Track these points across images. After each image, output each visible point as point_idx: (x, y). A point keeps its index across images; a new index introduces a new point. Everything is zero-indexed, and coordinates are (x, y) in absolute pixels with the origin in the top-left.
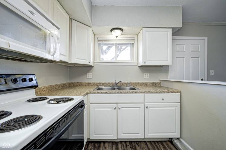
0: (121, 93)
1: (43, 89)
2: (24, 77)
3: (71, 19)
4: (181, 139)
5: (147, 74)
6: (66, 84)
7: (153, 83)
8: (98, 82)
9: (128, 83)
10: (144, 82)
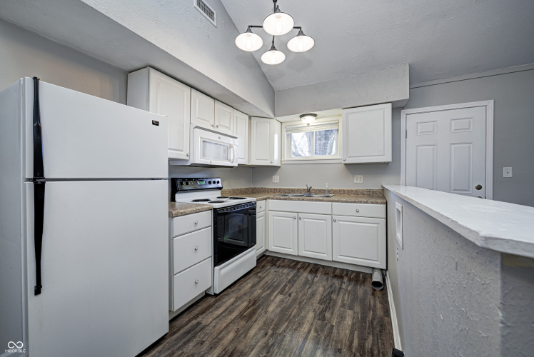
1: (225, 192)
2: (209, 180)
3: (250, 117)
4: (387, 273)
5: (360, 176)
6: (248, 189)
8: (286, 188)
10: (354, 189)
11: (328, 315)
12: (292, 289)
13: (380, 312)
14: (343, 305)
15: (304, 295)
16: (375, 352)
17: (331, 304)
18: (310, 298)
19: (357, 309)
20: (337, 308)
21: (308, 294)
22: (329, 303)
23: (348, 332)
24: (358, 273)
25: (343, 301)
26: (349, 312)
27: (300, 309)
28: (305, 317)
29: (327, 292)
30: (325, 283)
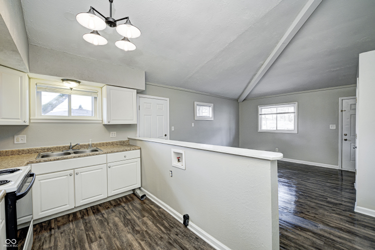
0: (79, 157)
4: (142, 188)
5: (114, 133)
7: (121, 142)
8: (39, 147)
9: (89, 145)
10: (110, 141)
11: (137, 228)
12: (97, 233)
13: (156, 209)
14: (139, 218)
15: (110, 230)
16: (172, 225)
17: (133, 222)
18: (117, 229)
19: (146, 214)
20: (138, 221)
21: (113, 227)
22: (131, 222)
23: (155, 227)
24: (125, 197)
25: (136, 216)
26: (145, 219)
27: (120, 239)
28: (128, 240)
29: (123, 218)
30: (114, 214)
